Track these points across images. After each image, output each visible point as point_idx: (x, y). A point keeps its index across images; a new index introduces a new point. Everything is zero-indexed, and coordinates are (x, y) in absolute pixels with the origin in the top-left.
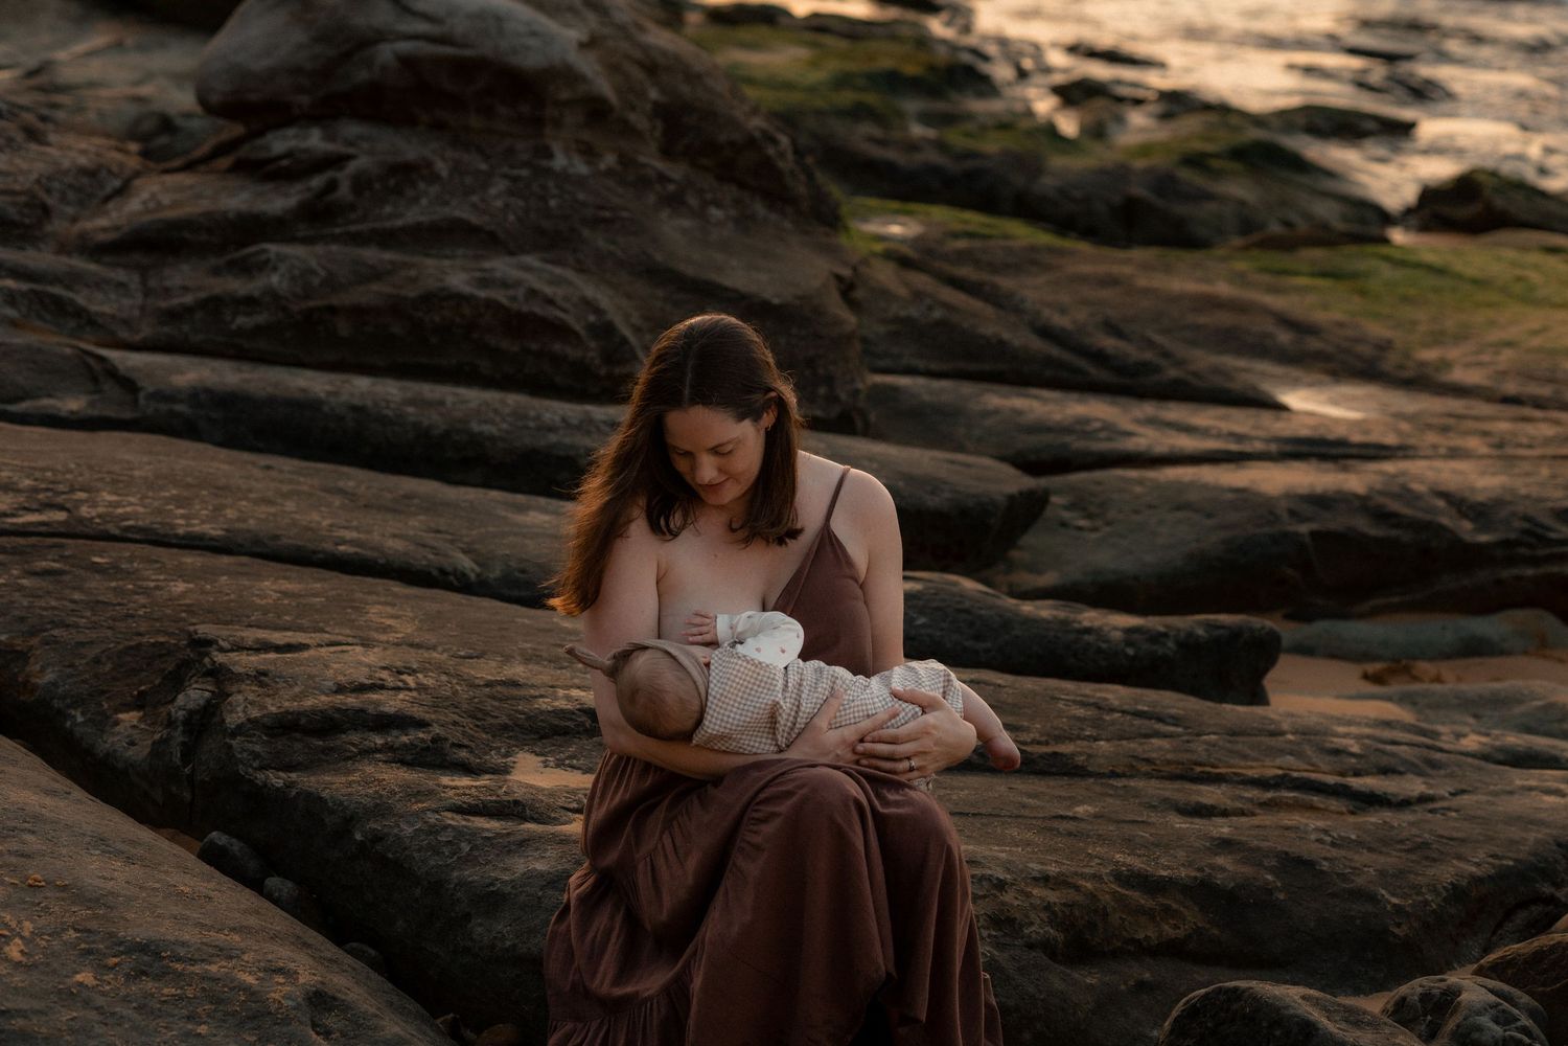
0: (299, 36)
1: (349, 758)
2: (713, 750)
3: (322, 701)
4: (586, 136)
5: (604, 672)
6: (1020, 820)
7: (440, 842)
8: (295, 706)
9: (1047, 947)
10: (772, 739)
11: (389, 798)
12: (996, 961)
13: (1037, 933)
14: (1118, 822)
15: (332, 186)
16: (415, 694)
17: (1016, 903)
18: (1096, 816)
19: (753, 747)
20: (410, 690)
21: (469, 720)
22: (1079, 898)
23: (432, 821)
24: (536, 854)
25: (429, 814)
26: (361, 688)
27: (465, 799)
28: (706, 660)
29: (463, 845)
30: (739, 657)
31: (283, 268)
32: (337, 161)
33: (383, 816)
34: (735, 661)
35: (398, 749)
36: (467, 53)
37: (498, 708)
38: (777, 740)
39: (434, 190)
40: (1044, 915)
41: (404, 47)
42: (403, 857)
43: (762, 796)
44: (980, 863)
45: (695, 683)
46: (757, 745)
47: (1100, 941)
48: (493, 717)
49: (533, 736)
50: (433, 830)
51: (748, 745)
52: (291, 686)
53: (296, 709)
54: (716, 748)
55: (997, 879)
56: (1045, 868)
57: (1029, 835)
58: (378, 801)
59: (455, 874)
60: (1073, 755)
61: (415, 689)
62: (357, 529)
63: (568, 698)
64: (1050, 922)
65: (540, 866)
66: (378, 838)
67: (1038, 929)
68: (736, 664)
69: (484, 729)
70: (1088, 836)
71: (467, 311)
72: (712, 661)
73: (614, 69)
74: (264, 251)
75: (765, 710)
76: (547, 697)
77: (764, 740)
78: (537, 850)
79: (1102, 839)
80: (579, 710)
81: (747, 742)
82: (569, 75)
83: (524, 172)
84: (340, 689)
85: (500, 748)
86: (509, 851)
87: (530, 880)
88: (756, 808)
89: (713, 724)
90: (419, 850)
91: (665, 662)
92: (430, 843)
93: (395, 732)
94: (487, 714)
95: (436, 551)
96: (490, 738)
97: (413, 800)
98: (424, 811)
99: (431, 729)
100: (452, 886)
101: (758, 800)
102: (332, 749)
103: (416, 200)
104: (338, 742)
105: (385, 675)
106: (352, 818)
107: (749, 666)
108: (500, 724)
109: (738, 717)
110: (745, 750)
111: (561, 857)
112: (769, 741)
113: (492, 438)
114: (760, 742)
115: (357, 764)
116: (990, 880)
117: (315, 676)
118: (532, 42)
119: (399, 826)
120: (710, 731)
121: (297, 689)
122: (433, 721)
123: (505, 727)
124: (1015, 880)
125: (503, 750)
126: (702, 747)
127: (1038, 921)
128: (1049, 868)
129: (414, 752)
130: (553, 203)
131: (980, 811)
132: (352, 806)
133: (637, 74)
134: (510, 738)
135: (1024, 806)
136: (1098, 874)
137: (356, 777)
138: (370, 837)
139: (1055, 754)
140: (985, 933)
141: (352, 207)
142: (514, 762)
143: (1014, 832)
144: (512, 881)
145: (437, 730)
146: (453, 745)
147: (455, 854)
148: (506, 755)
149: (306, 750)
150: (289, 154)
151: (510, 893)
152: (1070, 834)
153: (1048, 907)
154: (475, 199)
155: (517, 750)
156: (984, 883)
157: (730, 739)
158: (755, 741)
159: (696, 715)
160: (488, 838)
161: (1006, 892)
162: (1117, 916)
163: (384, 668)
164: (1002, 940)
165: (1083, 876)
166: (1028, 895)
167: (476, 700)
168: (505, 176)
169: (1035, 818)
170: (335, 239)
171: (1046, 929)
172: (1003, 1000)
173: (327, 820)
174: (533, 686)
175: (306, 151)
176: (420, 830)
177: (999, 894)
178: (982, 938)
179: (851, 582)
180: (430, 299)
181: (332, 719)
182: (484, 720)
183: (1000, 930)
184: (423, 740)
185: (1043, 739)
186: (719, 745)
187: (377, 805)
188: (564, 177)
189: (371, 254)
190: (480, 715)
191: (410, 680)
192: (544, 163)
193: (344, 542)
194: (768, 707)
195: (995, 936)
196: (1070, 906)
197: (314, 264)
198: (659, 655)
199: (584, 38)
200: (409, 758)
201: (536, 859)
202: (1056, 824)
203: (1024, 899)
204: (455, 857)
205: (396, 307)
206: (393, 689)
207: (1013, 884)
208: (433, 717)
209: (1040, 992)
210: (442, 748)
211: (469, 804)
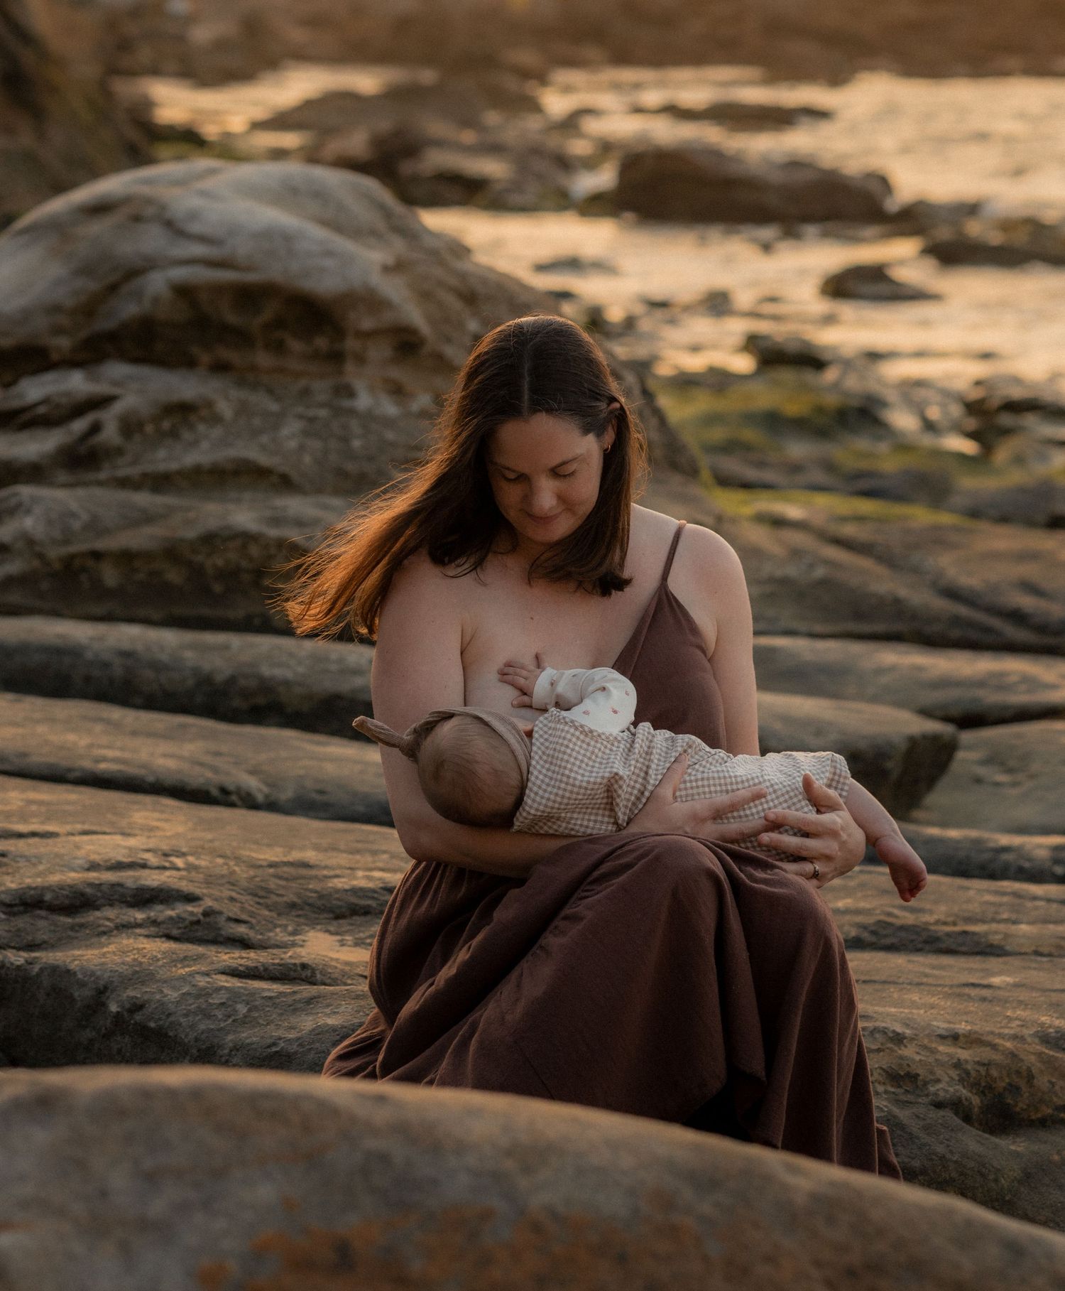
0: (56, 270)
1: (104, 933)
2: (538, 835)
3: (73, 877)
4: (396, 373)
5: (402, 750)
6: (922, 987)
7: (211, 1004)
8: (39, 881)
9: (957, 1106)
10: (610, 816)
11: (150, 965)
12: (895, 1117)
13: (947, 1091)
14: (1044, 990)
15: (96, 428)
16: (184, 873)
17: (918, 1058)
18: (1016, 985)
19: (587, 827)
20: (178, 869)
21: (249, 897)
22: (997, 1057)
23: (202, 984)
24: (328, 1011)
25: (198, 978)
26: (119, 866)
27: (242, 962)
28: (529, 728)
29: (239, 1007)
30: (566, 723)
31: (38, 510)
32: (100, 403)
33: (143, 983)
34: (562, 727)
35: (163, 922)
36: (251, 277)
37: (284, 887)
38: (616, 818)
39: (217, 432)
40: (954, 1074)
41: (180, 274)
42: (167, 1024)
43: (596, 874)
44: (872, 1018)
45: (513, 752)
46: (591, 824)
47: (1025, 1107)
48: (278, 895)
49: (326, 915)
50: (203, 993)
51: (581, 825)
52: (34, 865)
53: (39, 884)
54: (542, 832)
55: (894, 1031)
56: (952, 1026)
57: (934, 1000)
58: (137, 969)
59: (230, 1037)
60: (986, 934)
61: (184, 869)
62: (122, 749)
63: (369, 878)
64: (961, 1080)
65: (331, 1021)
66: (137, 1007)
67: (947, 1087)
68: (562, 730)
69: (267, 907)
70: (1006, 1002)
71: (254, 551)
72: (536, 729)
73: (425, 296)
74: (16, 495)
75: (601, 784)
76: (343, 877)
77: (599, 818)
78: (328, 1006)
79: (1021, 1004)
80: (382, 888)
81: (579, 822)
82: (373, 301)
83: (323, 413)
84: (94, 866)
85: (286, 926)
86: (295, 1010)
87: (320, 1036)
88: (588, 888)
89: (535, 802)
90: (186, 1015)
91: (474, 728)
92: (199, 1007)
93: (160, 907)
94: (269, 891)
95: (215, 770)
96: (275, 916)
97: (179, 966)
98: (191, 975)
99: (201, 902)
100: (226, 1051)
101: (590, 879)
102: (82, 926)
103: (195, 444)
104: (91, 918)
105: (147, 856)
106: (106, 988)
107: (577, 733)
108: (286, 902)
109: (567, 794)
110: (578, 832)
111: (358, 1012)
112: (606, 819)
113: (286, 683)
114: (595, 821)
115: (112, 938)
116: (885, 1033)
117: (63, 855)
118: (328, 263)
119: (162, 992)
120: (533, 812)
121: (41, 868)
122: (204, 895)
123: (293, 906)
124: (916, 1035)
125: (290, 928)
126: (526, 833)
127: (947, 1079)
128: (957, 1026)
129: (181, 925)
130: (357, 444)
131: (873, 978)
132: (106, 975)
133: (455, 304)
134: (298, 916)
135: (926, 975)
136: (1020, 1034)
137: (112, 948)
138: (127, 1006)
139: (965, 933)
140: (880, 1089)
141: (119, 451)
142: (304, 941)
143: (915, 997)
144: (298, 1039)
145: (208, 903)
146: (230, 919)
147: (229, 1017)
148: (294, 933)
149: (52, 928)
150: (45, 401)
151: (296, 1053)
152: (984, 999)
153: (958, 1065)
154: (264, 439)
155: (307, 928)
156: (877, 1036)
157: (558, 819)
158: (589, 820)
159: (516, 792)
160: (270, 998)
161: (906, 1046)
162: (1046, 1079)
163: (148, 851)
164: (904, 1098)
165: (1001, 1036)
166: (933, 1051)
167: (258, 879)
168: (300, 417)
169: (940, 985)
170: (100, 484)
171: (957, 1087)
172: (906, 1160)
173: (76, 994)
174: (326, 867)
175: (68, 394)
176: (188, 994)
177: (896, 1048)
178: (877, 1093)
179: (699, 653)
180: (210, 540)
181: (83, 894)
182: (266, 898)
183: (900, 1087)
184: (192, 913)
185: (950, 919)
186: (546, 828)
187: (136, 972)
188: (369, 418)
189: (143, 499)
190: (262, 893)
191: (179, 862)
192: (346, 403)
193: (105, 759)
194: (605, 781)
195: (894, 1093)
196: (984, 1065)
197: (74, 506)
198: (469, 720)
199: (390, 260)
200: (175, 932)
201: (328, 1015)
202: (967, 990)
203: (928, 1054)
204: (231, 1020)
205: (172, 552)
206: (158, 868)
207: (912, 1039)
208: (205, 891)
209: (951, 1152)
210: (216, 923)
211: (247, 967)
